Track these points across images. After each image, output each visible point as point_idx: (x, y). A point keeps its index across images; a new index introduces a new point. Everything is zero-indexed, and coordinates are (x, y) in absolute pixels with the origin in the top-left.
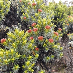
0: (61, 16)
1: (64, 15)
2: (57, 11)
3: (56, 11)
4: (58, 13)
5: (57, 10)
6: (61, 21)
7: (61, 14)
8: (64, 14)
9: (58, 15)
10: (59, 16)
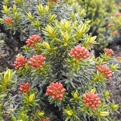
0: (94, 14)
1: (100, 13)
2: (86, 5)
3: (84, 4)
4: (88, 8)
5: (87, 3)
6: (95, 25)
7: (95, 10)
8: (99, 11)
9: (89, 13)
10: (91, 14)
